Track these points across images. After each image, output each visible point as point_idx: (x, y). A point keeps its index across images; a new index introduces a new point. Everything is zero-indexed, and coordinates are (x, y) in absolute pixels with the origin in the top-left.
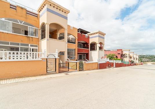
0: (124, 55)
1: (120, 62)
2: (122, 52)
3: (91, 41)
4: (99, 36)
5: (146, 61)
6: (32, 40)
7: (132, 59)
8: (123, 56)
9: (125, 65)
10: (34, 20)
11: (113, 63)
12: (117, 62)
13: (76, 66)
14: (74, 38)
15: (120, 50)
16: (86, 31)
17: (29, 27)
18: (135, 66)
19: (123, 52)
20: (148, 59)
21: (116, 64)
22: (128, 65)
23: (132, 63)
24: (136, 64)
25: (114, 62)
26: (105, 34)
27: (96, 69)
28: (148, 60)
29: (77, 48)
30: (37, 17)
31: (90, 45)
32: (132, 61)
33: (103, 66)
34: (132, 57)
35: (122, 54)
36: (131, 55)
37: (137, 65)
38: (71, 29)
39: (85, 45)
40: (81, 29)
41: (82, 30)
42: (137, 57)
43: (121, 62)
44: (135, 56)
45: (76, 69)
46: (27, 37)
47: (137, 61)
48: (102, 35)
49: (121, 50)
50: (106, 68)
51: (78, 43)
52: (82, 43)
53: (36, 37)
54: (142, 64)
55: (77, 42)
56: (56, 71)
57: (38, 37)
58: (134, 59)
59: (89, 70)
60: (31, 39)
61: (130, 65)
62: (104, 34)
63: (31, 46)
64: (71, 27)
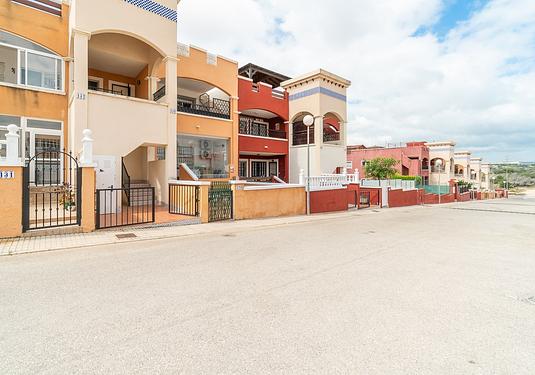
0: (432, 163)
1: (409, 186)
2: (426, 150)
3: (294, 109)
4: (323, 91)
5: (521, 183)
6: (36, 103)
7: (465, 178)
8: (430, 166)
9: (435, 199)
10: (44, 27)
11: (379, 191)
12: (398, 187)
13: (197, 201)
14: (226, 98)
15: (417, 144)
16: (277, 74)
17: (23, 53)
18: (475, 201)
19: (428, 150)
20: (527, 176)
21: (391, 193)
22: (446, 199)
23: (462, 192)
24: (477, 196)
25: (384, 185)
26: (348, 83)
27: (300, 213)
28: (526, 179)
29: (236, 134)
30: (60, 14)
31: (291, 127)
32: (460, 184)
33: (334, 203)
34: (465, 170)
35: (425, 160)
36: (461, 162)
37: (483, 196)
38: (209, 65)
39: (276, 125)
40: (256, 67)
41: (261, 69)
42: (486, 171)
43: (413, 188)
44: (475, 167)
45: (197, 214)
46: (11, 92)
47: (486, 185)
48: (333, 85)
49: (422, 143)
50: (345, 209)
51: (240, 115)
52: (265, 120)
53: (56, 91)
54: (502, 195)
55: (235, 111)
56: (79, 223)
57: (62, 92)
58: (473, 176)
59: (261, 216)
60: (30, 97)
61: (456, 198)
62: (344, 84)
63: (31, 124)
64: (212, 57)
